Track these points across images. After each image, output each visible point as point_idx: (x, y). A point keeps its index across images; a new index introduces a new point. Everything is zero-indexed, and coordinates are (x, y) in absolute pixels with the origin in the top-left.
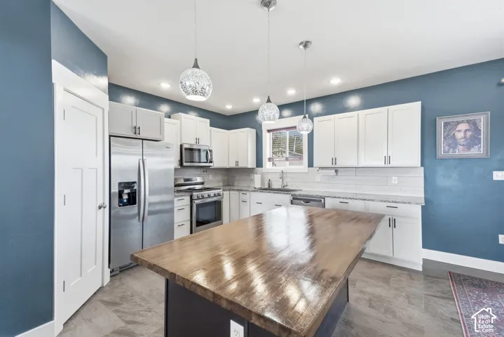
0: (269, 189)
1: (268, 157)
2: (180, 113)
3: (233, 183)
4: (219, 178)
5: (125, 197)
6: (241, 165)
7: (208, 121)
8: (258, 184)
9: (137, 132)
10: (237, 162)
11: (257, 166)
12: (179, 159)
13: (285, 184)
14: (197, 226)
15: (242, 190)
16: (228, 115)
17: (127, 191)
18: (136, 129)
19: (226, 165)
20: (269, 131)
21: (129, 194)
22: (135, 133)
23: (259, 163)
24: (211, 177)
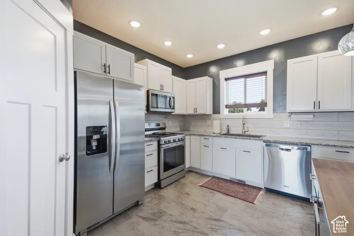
0: (228, 134)
1: (225, 104)
2: (147, 60)
3: (189, 128)
4: (177, 124)
5: (94, 144)
6: (199, 112)
7: (170, 69)
8: (217, 130)
9: (107, 71)
10: (196, 110)
11: (214, 112)
12: (146, 104)
13: (246, 129)
14: (164, 171)
15: (203, 135)
16: (184, 67)
17: (96, 137)
18: (106, 68)
19: (183, 112)
20: (226, 79)
21: (98, 140)
22: (105, 72)
23: (216, 110)
24: (171, 123)
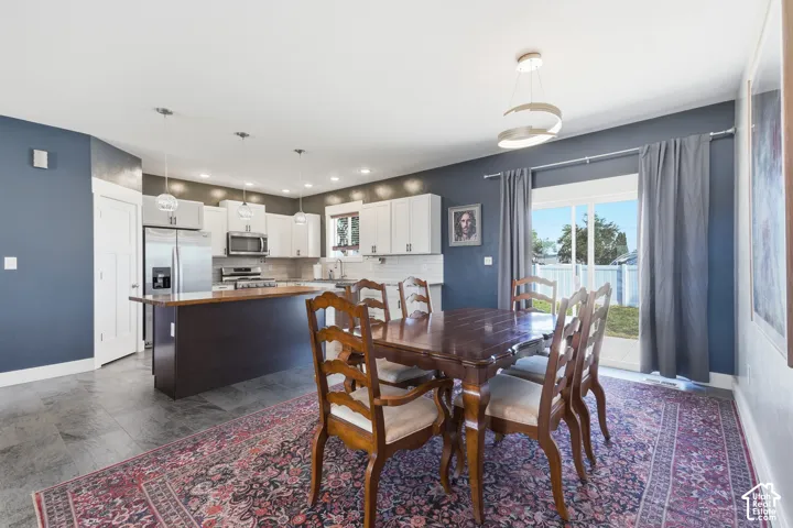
0: (331, 279)
1: (332, 245)
2: (227, 201)
4: (283, 269)
5: (160, 281)
6: (303, 255)
7: (263, 207)
9: (174, 221)
10: (298, 253)
12: (225, 247)
13: (344, 274)
17: (161, 276)
19: (288, 255)
20: (332, 217)
21: (164, 279)
22: (171, 223)
23: (323, 254)
24: (271, 268)
